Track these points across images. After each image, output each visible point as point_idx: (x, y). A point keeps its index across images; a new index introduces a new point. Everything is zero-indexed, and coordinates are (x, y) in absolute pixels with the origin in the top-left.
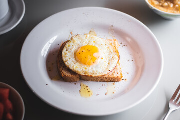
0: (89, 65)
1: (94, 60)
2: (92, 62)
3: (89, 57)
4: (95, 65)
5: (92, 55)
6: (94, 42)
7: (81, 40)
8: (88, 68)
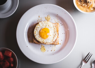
0: (45, 39)
1: (47, 37)
2: (46, 38)
3: (45, 35)
4: (47, 39)
5: (46, 34)
6: (48, 26)
7: (42, 25)
8: (44, 40)
